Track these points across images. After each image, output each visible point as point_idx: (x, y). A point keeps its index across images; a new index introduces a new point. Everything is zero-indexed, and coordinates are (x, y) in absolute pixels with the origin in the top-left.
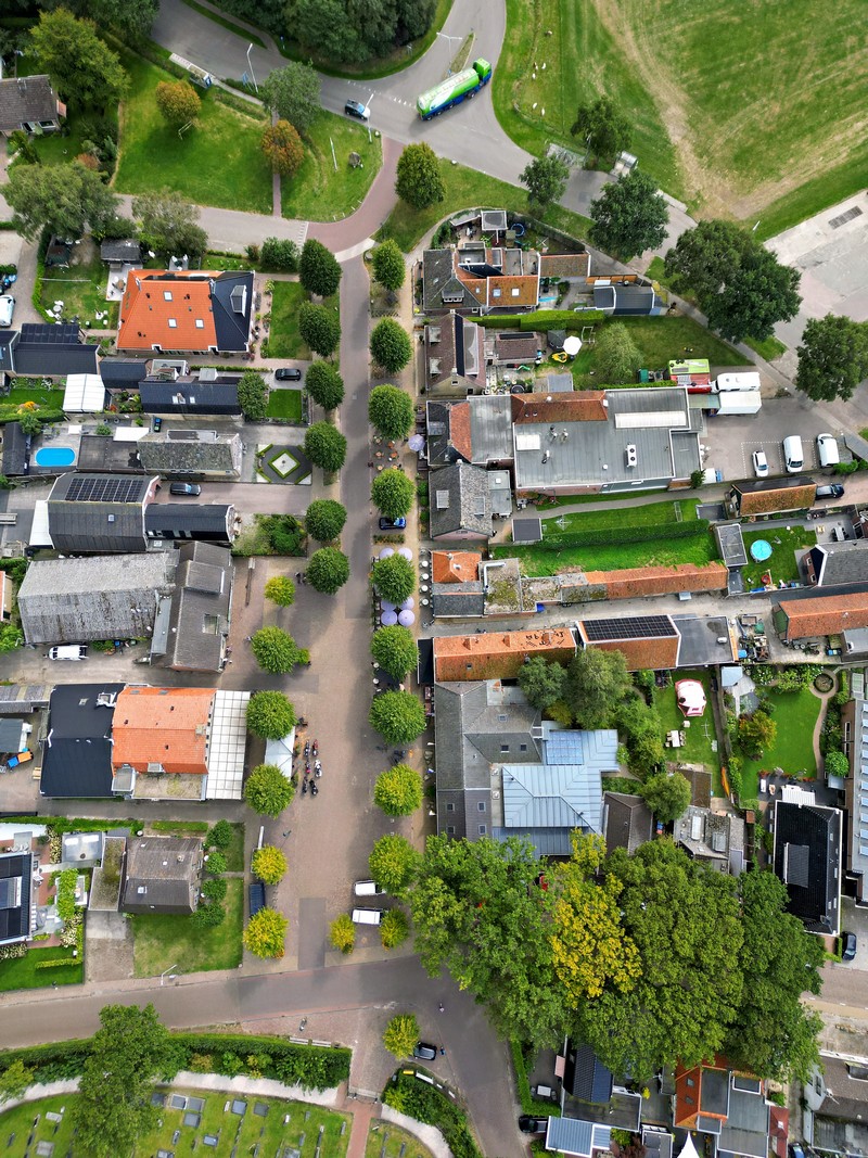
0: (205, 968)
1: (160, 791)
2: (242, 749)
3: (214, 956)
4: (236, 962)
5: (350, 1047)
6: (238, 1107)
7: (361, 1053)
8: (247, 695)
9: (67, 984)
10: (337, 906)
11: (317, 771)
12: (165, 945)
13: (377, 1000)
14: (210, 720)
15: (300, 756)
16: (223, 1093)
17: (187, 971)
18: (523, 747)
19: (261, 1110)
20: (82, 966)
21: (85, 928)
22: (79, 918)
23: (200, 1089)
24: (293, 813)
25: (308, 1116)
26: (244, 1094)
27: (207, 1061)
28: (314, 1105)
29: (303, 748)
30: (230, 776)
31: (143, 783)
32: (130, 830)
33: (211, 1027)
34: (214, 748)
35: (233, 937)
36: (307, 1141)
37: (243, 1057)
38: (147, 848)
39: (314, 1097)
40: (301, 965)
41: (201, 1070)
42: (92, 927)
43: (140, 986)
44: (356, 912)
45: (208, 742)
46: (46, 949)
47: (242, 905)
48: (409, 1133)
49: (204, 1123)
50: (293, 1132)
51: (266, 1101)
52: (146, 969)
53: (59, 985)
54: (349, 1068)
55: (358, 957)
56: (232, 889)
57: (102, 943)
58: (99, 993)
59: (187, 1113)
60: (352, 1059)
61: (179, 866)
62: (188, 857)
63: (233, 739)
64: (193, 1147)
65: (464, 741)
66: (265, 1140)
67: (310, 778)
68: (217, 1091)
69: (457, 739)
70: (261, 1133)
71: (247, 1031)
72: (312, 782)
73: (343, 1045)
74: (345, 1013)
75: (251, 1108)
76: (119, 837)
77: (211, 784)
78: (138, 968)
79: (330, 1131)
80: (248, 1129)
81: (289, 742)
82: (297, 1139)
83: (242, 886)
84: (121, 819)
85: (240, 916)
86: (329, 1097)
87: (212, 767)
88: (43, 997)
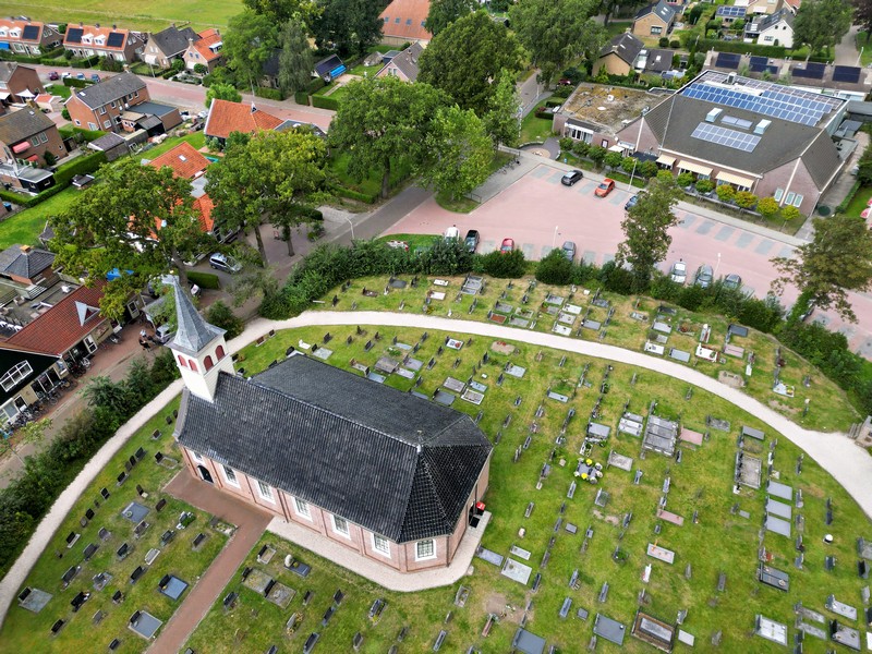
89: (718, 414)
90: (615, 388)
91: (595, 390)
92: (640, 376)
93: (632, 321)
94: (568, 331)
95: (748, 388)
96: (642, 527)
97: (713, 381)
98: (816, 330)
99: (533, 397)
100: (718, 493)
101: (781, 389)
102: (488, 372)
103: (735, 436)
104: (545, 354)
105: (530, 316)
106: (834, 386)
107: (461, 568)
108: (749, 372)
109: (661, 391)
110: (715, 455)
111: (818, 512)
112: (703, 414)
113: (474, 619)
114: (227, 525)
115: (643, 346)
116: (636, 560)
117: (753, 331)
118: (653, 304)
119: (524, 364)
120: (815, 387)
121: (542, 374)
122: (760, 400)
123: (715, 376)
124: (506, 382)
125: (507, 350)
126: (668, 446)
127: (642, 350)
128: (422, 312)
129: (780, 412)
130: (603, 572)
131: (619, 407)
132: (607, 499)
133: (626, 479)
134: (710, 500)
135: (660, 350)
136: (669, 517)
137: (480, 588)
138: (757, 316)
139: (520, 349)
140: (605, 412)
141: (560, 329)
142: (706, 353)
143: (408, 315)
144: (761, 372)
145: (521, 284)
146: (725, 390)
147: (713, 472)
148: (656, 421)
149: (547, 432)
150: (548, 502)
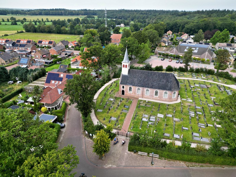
5: (129, 152)
6: (177, 136)
7: (124, 150)
13: (114, 169)
19: (167, 135)
23: (197, 143)
26: (176, 140)
36: (146, 126)
49: (190, 133)
50: (151, 128)
59: (199, 136)
60: (128, 147)
64: (191, 128)
66: (163, 127)
70: (165, 129)
73: (132, 153)
75: (171, 135)
80: (171, 130)
82: (149, 126)
89: (212, 84)
90: (191, 82)
91: (187, 82)
92: (194, 81)
93: (188, 75)
94: (177, 77)
96: (207, 95)
97: (207, 81)
101: (220, 81)
106: (229, 80)
107: (179, 101)
108: (213, 79)
109: (200, 82)
112: (209, 84)
113: (186, 106)
114: (131, 99)
116: (209, 98)
117: (210, 75)
120: (226, 80)
122: (217, 82)
126: (205, 87)
127: (192, 78)
129: (222, 83)
130: (205, 100)
131: (193, 84)
132: (199, 93)
133: (201, 91)
134: (217, 92)
135: (196, 78)
136: (211, 94)
137: (184, 103)
142: (204, 78)
144: (215, 79)
145: (164, 72)
147: (215, 89)
148: (201, 85)
150: (189, 94)
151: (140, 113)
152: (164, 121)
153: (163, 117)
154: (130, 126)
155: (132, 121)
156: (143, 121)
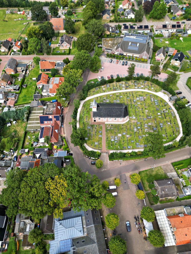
0: (146, 171)
1: (177, 210)
2: (160, 226)
3: (145, 173)
4: (140, 173)
6: (129, 147)
7: (107, 160)
8: (166, 245)
9: (175, 162)
10: (121, 189)
11: (136, 224)
12: (157, 174)
13: (106, 171)
14: (173, 233)
15: (142, 228)
16: (133, 149)
17: (150, 169)
18: (78, 243)
19: (124, 148)
20: (174, 167)
21: (177, 174)
22: (180, 176)
23: (138, 149)
24: (139, 211)
25: (115, 148)
26: (129, 149)
27: (138, 153)
28: (114, 150)
29: (143, 231)
30: (160, 217)
31: (182, 210)
32: (179, 198)
33: (140, 160)
34: (168, 225)
35: (142, 178)
36: (114, 144)
37: (131, 155)
38: (173, 193)
39: (115, 151)
40: (125, 175)
41: (139, 152)
42: (176, 174)
43: (159, 165)
44: (115, 188)
45: (171, 226)
46: (184, 168)
47: (143, 185)
48: (94, 149)
49: (135, 144)
50: (117, 145)
51: (124, 149)
52: (159, 168)
53: (176, 162)
54: (109, 157)
55: (112, 179)
56: (147, 188)
57: (171, 171)
58: (167, 162)
59: (139, 145)
60: (108, 159)
61: (163, 190)
62: (162, 193)
63: (164, 229)
64: (135, 140)
65: (96, 241)
66: (122, 143)
67: (138, 222)
68: (134, 149)
69: (98, 241)
70: (123, 144)
71: (132, 160)
72: (137, 220)
73: (111, 161)
74: (112, 167)
75: (126, 148)
76: (181, 196)
77: (164, 214)
78: (161, 168)
79: (110, 147)
80: (126, 144)
81: (147, 231)
82: (116, 144)
83: (145, 189)
84: (183, 201)
85: (143, 183)
86: (111, 152)
87: (166, 219)
88: (178, 159)
89: (147, 94)
90: (134, 95)
91: (132, 96)
92: (136, 92)
93: (132, 85)
94: (124, 89)
95: (149, 90)
96: (144, 109)
97: (144, 90)
98: (154, 79)
99: (125, 99)
100: (150, 103)
101: (152, 88)
102: (118, 98)
103: (149, 96)
104: (123, 93)
105: (118, 88)
106: (158, 86)
107: (128, 119)
108: (148, 87)
109: (139, 93)
110: (148, 99)
111: (160, 101)
112: (145, 94)
113: (132, 123)
114: (101, 125)
115: (135, 88)
116: (144, 112)
117: (147, 81)
118: (133, 81)
119: (122, 95)
120: (156, 87)
121: (125, 96)
122: (150, 91)
123: (145, 89)
124: (121, 98)
125: (118, 94)
126: (143, 99)
128: (103, 92)
129: (153, 91)
130: (142, 114)
131: (136, 97)
132: (139, 108)
133: (140, 105)
134: (149, 104)
135: (137, 88)
136: (146, 107)
137: (131, 120)
138: (147, 79)
139: (120, 93)
140: (134, 98)
141: (123, 89)
142: (142, 86)
143: (102, 93)
144: (149, 87)
145: (114, 83)
146: (146, 91)
147: (148, 101)
148: (140, 97)
149: (129, 103)
150: (133, 110)
151: (109, 136)
152: (122, 138)
153: (121, 136)
154: (106, 146)
155: (106, 142)
156: (112, 142)
